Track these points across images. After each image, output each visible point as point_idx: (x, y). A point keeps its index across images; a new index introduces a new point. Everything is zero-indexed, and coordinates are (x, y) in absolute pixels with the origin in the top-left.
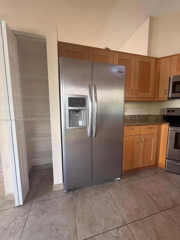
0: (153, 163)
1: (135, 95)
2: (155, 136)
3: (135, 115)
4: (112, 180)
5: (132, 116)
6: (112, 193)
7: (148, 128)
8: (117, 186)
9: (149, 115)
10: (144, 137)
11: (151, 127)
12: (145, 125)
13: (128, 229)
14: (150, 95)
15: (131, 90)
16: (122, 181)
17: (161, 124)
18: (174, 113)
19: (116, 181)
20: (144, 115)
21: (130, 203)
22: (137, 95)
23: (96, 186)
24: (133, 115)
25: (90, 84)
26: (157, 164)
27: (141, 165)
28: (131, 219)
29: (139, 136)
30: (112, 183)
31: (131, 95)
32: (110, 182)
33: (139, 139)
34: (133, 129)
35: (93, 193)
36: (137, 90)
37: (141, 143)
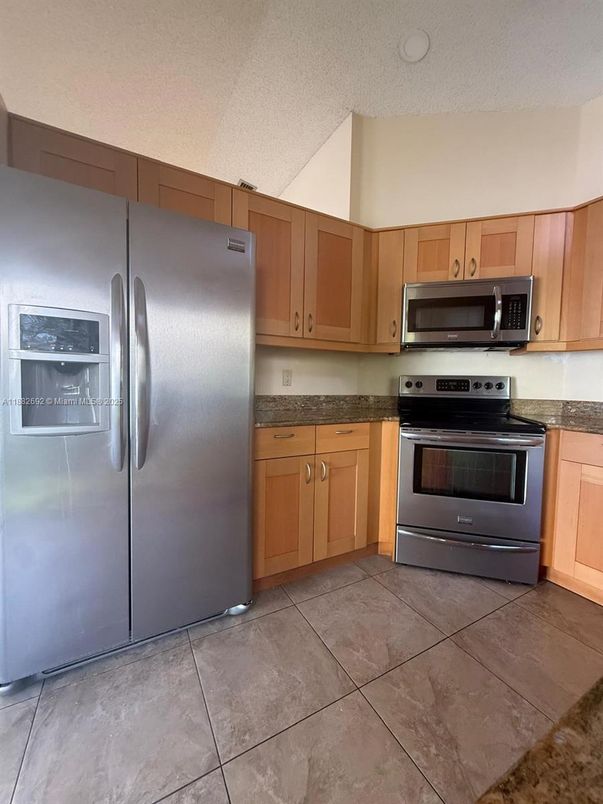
0: (360, 543)
1: (306, 330)
2: (363, 459)
3: (319, 397)
4: (219, 616)
5: (310, 399)
6: (203, 663)
7: (343, 433)
8: (230, 634)
9: (360, 397)
10: (328, 460)
11: (350, 429)
12: (328, 422)
13: (221, 783)
14: (354, 334)
15: (293, 313)
16: (253, 615)
17: (381, 421)
18: (422, 391)
19: (233, 619)
20: (347, 396)
21: (258, 686)
22: (313, 330)
23: (150, 648)
24: (310, 397)
25: (118, 276)
26: (373, 545)
27: (321, 554)
28: (244, 741)
29: (311, 459)
30: (213, 628)
31: (293, 328)
32: (210, 626)
33: (313, 466)
34: (293, 435)
35: (131, 677)
36: (314, 316)
37: (318, 482)
